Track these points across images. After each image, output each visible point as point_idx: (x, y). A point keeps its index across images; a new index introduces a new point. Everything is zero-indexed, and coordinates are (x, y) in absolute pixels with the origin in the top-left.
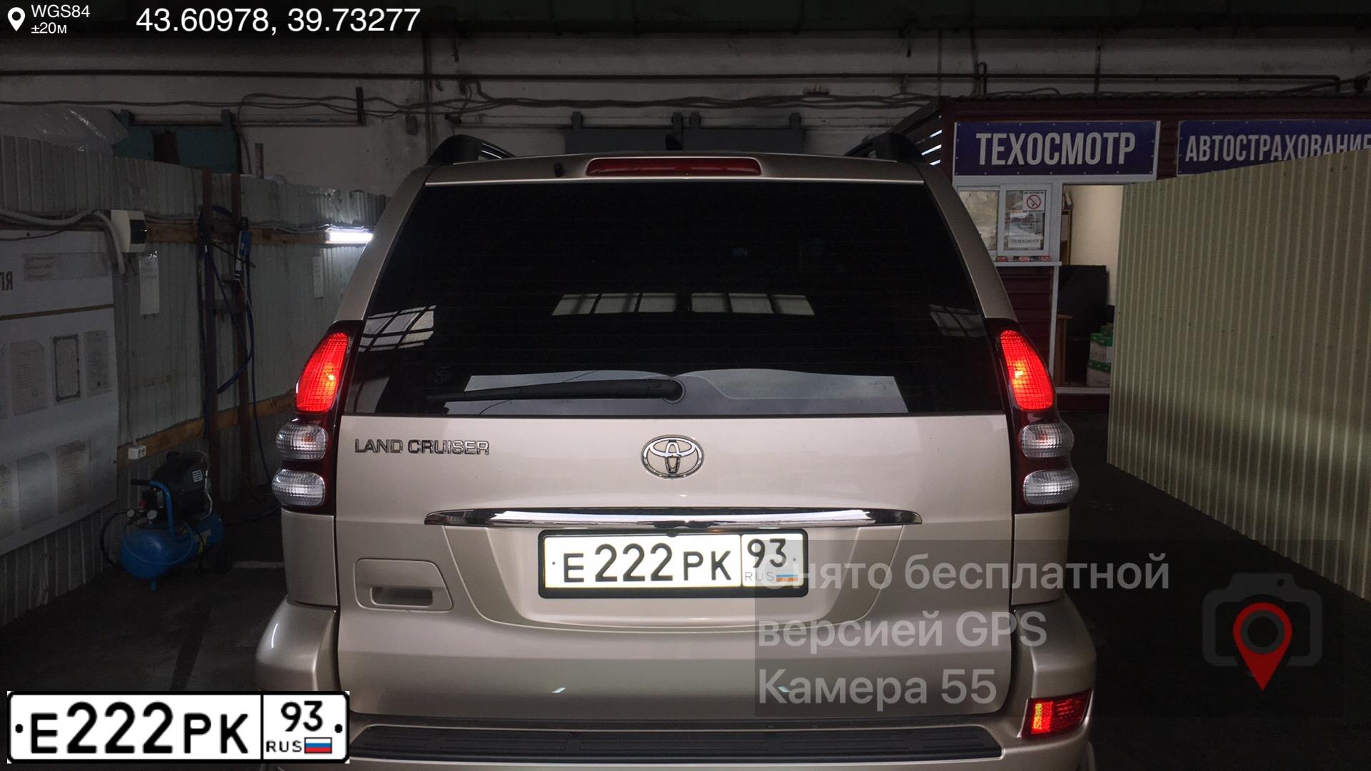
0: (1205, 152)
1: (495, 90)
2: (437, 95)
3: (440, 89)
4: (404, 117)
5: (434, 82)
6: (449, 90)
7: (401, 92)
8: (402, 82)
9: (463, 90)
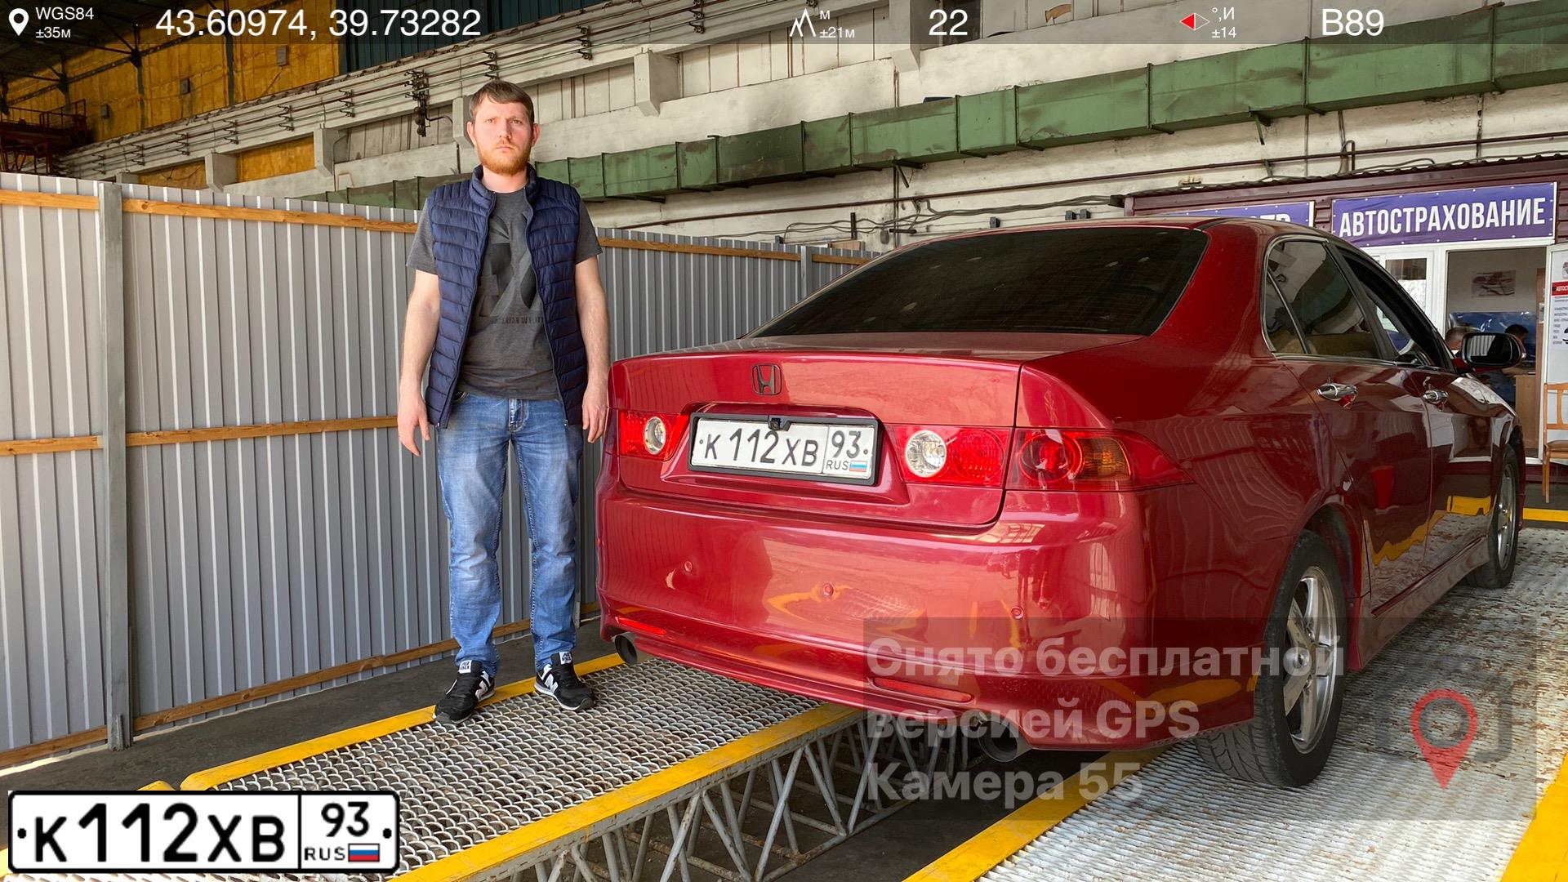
0: (1358, 227)
1: (939, 205)
2: (902, 214)
3: (904, 208)
4: (880, 231)
5: (900, 204)
6: (910, 208)
7: (879, 213)
8: (880, 206)
9: (918, 208)
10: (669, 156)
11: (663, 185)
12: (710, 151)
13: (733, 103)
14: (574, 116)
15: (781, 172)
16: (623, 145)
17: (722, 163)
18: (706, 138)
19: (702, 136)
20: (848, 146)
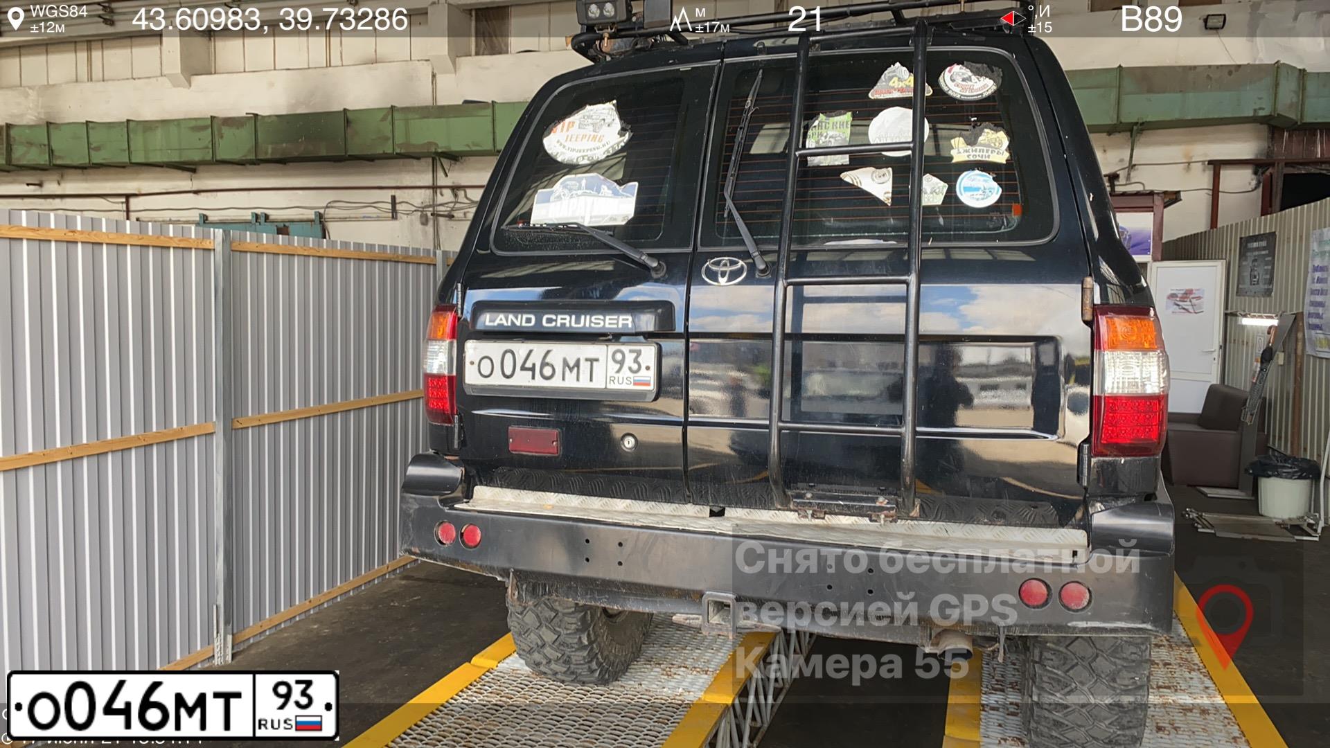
10: (204, 128)
11: (196, 157)
12: (250, 127)
13: (271, 85)
14: (90, 79)
15: (323, 153)
16: (149, 113)
17: (260, 140)
18: (245, 115)
19: (241, 112)
20: (390, 135)
